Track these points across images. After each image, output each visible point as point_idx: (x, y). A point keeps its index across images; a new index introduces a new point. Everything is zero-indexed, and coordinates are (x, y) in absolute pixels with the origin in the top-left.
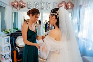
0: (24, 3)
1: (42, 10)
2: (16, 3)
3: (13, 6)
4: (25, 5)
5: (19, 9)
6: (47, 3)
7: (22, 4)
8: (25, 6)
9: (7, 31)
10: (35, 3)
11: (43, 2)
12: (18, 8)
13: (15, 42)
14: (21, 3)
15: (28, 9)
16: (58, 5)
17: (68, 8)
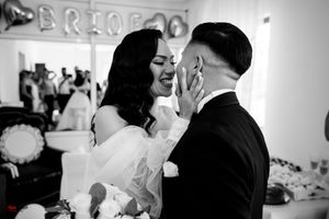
0: (27, 10)
1: (93, 37)
4: (30, 16)
5: (7, 29)
6: (108, 14)
7: (18, 11)
8: (29, 21)
10: (68, 12)
11: (95, 11)
12: (3, 25)
14: (15, 9)
15: (42, 30)
16: (145, 23)
17: (172, 36)
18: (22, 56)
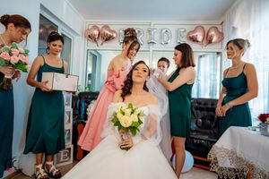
0: (113, 31)
2: (95, 32)
3: (89, 37)
4: (115, 35)
5: (102, 44)
6: (162, 30)
7: (107, 32)
8: (113, 38)
11: (153, 29)
12: (100, 42)
13: (86, 111)
16: (189, 34)
17: (210, 42)
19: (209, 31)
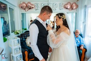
2: (24, 5)
4: (33, 6)
5: (28, 11)
8: (33, 8)
9: (17, 32)
10: (43, 4)
11: (50, 3)
12: (27, 9)
14: (29, 5)
15: (36, 10)
16: (65, 5)
17: (73, 9)
18: (31, 18)
19: (72, 4)
